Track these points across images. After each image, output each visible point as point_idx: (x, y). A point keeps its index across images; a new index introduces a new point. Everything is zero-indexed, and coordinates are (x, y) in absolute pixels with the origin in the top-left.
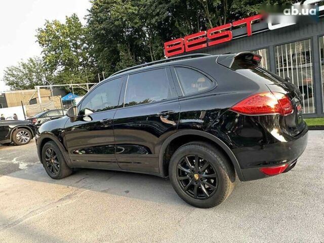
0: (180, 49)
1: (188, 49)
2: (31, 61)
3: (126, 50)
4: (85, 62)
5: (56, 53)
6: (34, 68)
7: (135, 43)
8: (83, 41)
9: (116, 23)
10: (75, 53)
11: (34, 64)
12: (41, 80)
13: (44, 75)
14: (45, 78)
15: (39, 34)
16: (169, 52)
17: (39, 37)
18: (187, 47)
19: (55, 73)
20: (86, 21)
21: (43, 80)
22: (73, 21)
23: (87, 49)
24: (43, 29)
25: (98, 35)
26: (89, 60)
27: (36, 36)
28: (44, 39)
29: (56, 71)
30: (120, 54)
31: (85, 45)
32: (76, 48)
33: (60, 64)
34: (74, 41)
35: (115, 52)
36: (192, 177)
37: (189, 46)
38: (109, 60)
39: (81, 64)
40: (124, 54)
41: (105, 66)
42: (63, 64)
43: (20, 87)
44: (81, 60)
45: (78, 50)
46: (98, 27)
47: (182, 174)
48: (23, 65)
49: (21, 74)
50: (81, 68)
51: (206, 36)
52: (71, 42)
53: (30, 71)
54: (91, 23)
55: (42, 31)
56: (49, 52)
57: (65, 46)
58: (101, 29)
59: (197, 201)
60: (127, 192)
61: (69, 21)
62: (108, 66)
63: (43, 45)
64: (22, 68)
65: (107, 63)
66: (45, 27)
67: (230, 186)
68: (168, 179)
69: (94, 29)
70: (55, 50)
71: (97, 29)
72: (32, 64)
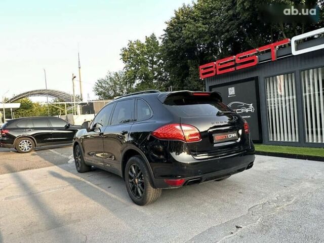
0: (212, 72)
1: (219, 73)
2: (116, 74)
3: (196, 65)
4: (159, 77)
5: (135, 69)
6: (119, 81)
7: (204, 59)
8: (159, 57)
9: (187, 41)
10: (151, 69)
11: (118, 78)
12: (122, 91)
13: (125, 87)
14: (126, 90)
15: (123, 53)
16: (203, 74)
17: (124, 55)
18: (218, 70)
19: (134, 86)
20: (161, 40)
21: (124, 91)
22: (152, 40)
23: (162, 64)
24: (127, 48)
25: (172, 53)
26: (164, 75)
27: (120, 55)
28: (126, 57)
29: (135, 84)
30: (190, 69)
31: (161, 61)
32: (153, 64)
33: (138, 78)
34: (150, 58)
35: (186, 67)
36: (135, 180)
37: (220, 70)
38: (179, 75)
39: (155, 78)
40: (193, 69)
41: (175, 80)
42: (140, 78)
43: (107, 96)
44: (156, 75)
45: (154, 66)
46: (171, 45)
47: (131, 177)
48: (111, 78)
49: (107, 86)
50: (156, 81)
51: (235, 60)
52: (148, 59)
53: (115, 83)
54: (166, 42)
55: (126, 51)
56: (130, 67)
57: (143, 62)
58: (174, 47)
59: (136, 199)
60: (109, 187)
61: (148, 40)
62: (178, 80)
63: (126, 62)
64: (109, 81)
65: (178, 78)
66: (128, 47)
67: (151, 192)
68: (125, 180)
69: (167, 48)
70: (135, 66)
71: (170, 47)
72: (117, 78)
